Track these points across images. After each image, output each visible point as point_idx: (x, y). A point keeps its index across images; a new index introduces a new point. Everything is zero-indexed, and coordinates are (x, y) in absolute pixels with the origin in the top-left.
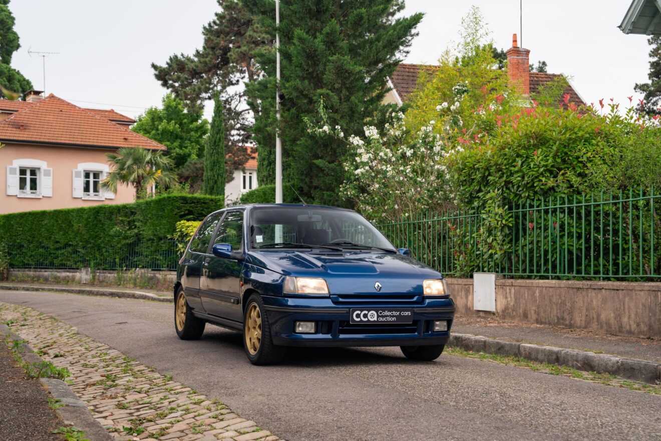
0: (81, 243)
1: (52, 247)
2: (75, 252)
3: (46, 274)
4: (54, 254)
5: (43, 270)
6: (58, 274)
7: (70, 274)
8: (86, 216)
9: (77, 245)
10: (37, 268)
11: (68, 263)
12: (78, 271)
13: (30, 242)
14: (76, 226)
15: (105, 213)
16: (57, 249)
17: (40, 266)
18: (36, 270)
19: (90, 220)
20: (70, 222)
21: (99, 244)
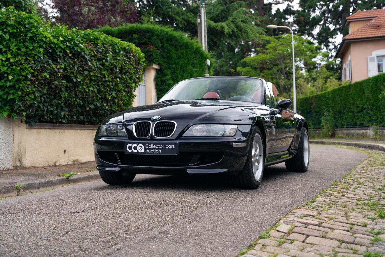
0: (370, 107)
1: (355, 111)
2: (367, 113)
3: (353, 131)
4: (357, 116)
5: (351, 129)
6: (359, 132)
7: (364, 131)
8: (371, 84)
9: (368, 109)
10: (348, 127)
11: (364, 122)
12: (368, 128)
13: (345, 108)
14: (366, 92)
15: (381, 80)
16: (358, 112)
17: (350, 126)
18: (347, 129)
19: (373, 87)
20: (363, 90)
21: (379, 106)
